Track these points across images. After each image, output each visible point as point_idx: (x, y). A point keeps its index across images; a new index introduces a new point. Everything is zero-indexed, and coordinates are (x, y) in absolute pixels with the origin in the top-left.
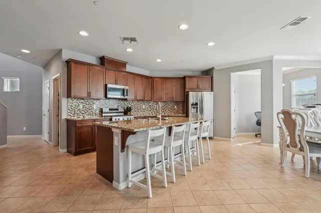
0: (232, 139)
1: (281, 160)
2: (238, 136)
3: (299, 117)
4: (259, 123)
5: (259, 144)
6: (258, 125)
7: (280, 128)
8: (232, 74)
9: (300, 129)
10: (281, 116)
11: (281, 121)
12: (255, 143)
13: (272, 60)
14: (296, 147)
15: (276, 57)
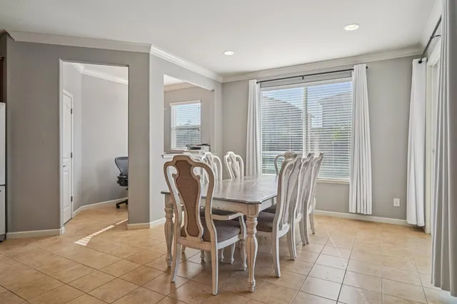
0: (63, 229)
1: (168, 264)
2: (79, 215)
3: (205, 171)
4: (123, 181)
5: (124, 227)
6: (121, 185)
7: (168, 195)
8: (64, 65)
9: (205, 195)
10: (173, 170)
11: (172, 181)
12: (116, 228)
13: (148, 54)
14: (197, 236)
15: (154, 51)
